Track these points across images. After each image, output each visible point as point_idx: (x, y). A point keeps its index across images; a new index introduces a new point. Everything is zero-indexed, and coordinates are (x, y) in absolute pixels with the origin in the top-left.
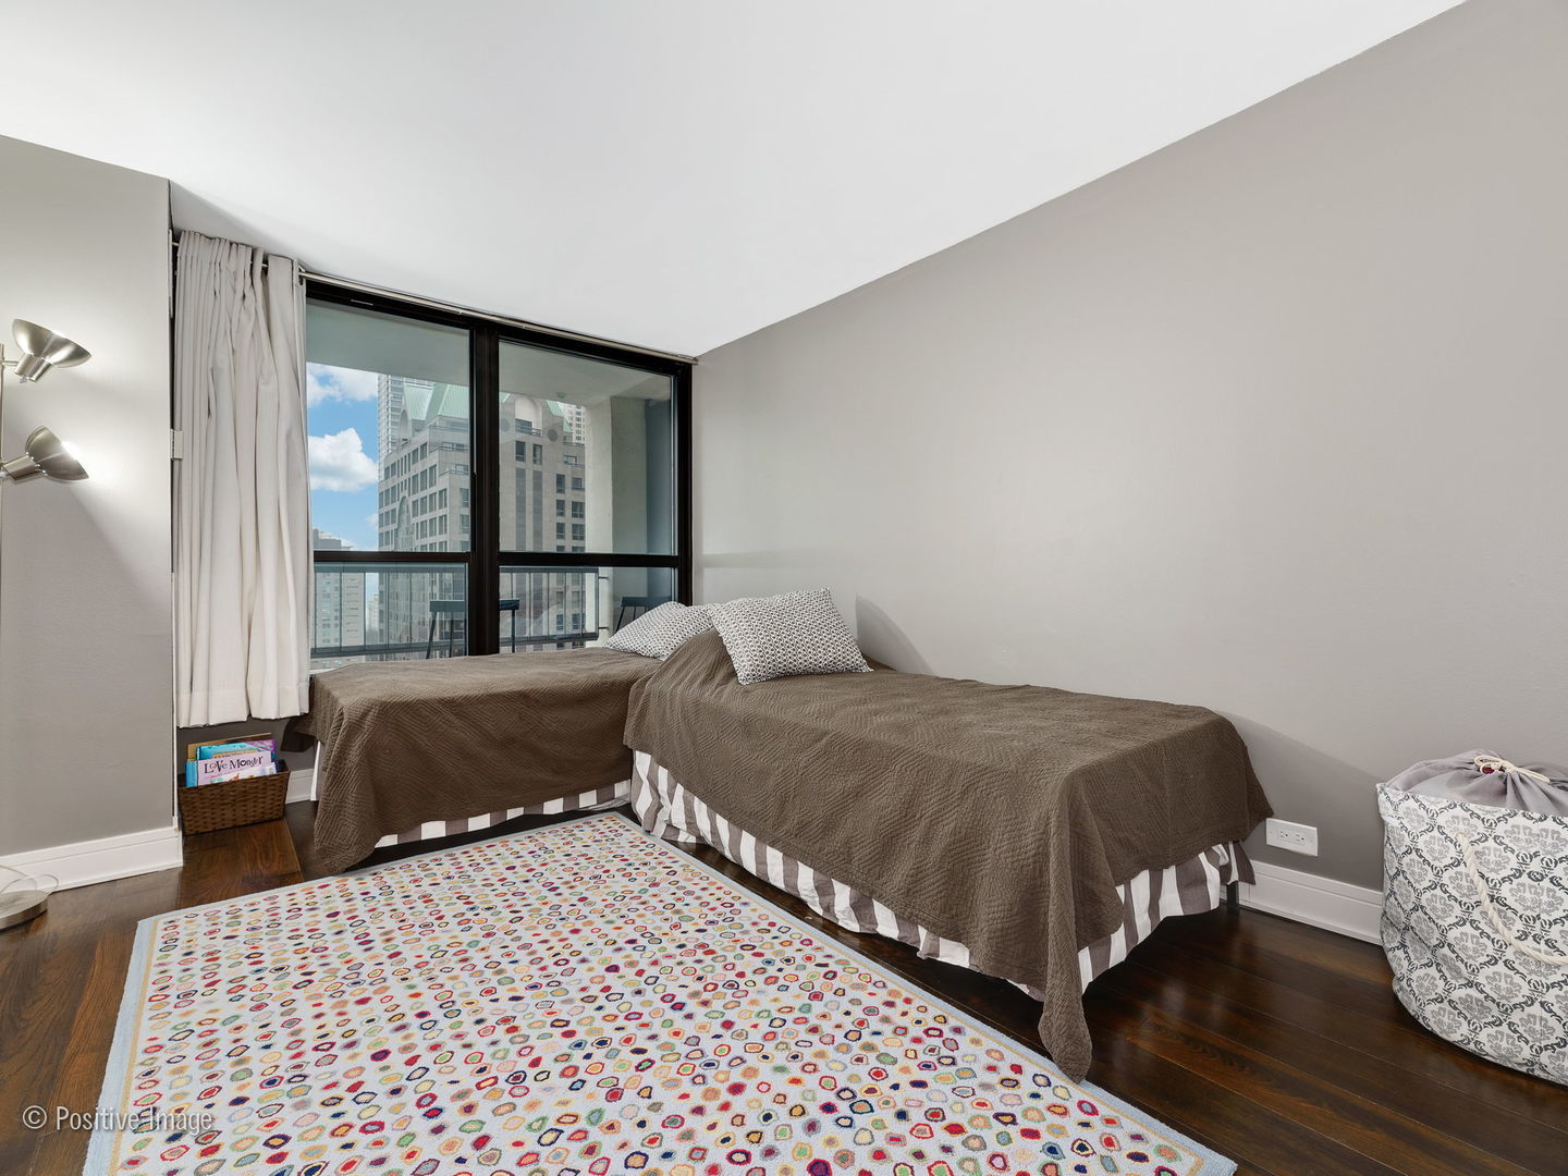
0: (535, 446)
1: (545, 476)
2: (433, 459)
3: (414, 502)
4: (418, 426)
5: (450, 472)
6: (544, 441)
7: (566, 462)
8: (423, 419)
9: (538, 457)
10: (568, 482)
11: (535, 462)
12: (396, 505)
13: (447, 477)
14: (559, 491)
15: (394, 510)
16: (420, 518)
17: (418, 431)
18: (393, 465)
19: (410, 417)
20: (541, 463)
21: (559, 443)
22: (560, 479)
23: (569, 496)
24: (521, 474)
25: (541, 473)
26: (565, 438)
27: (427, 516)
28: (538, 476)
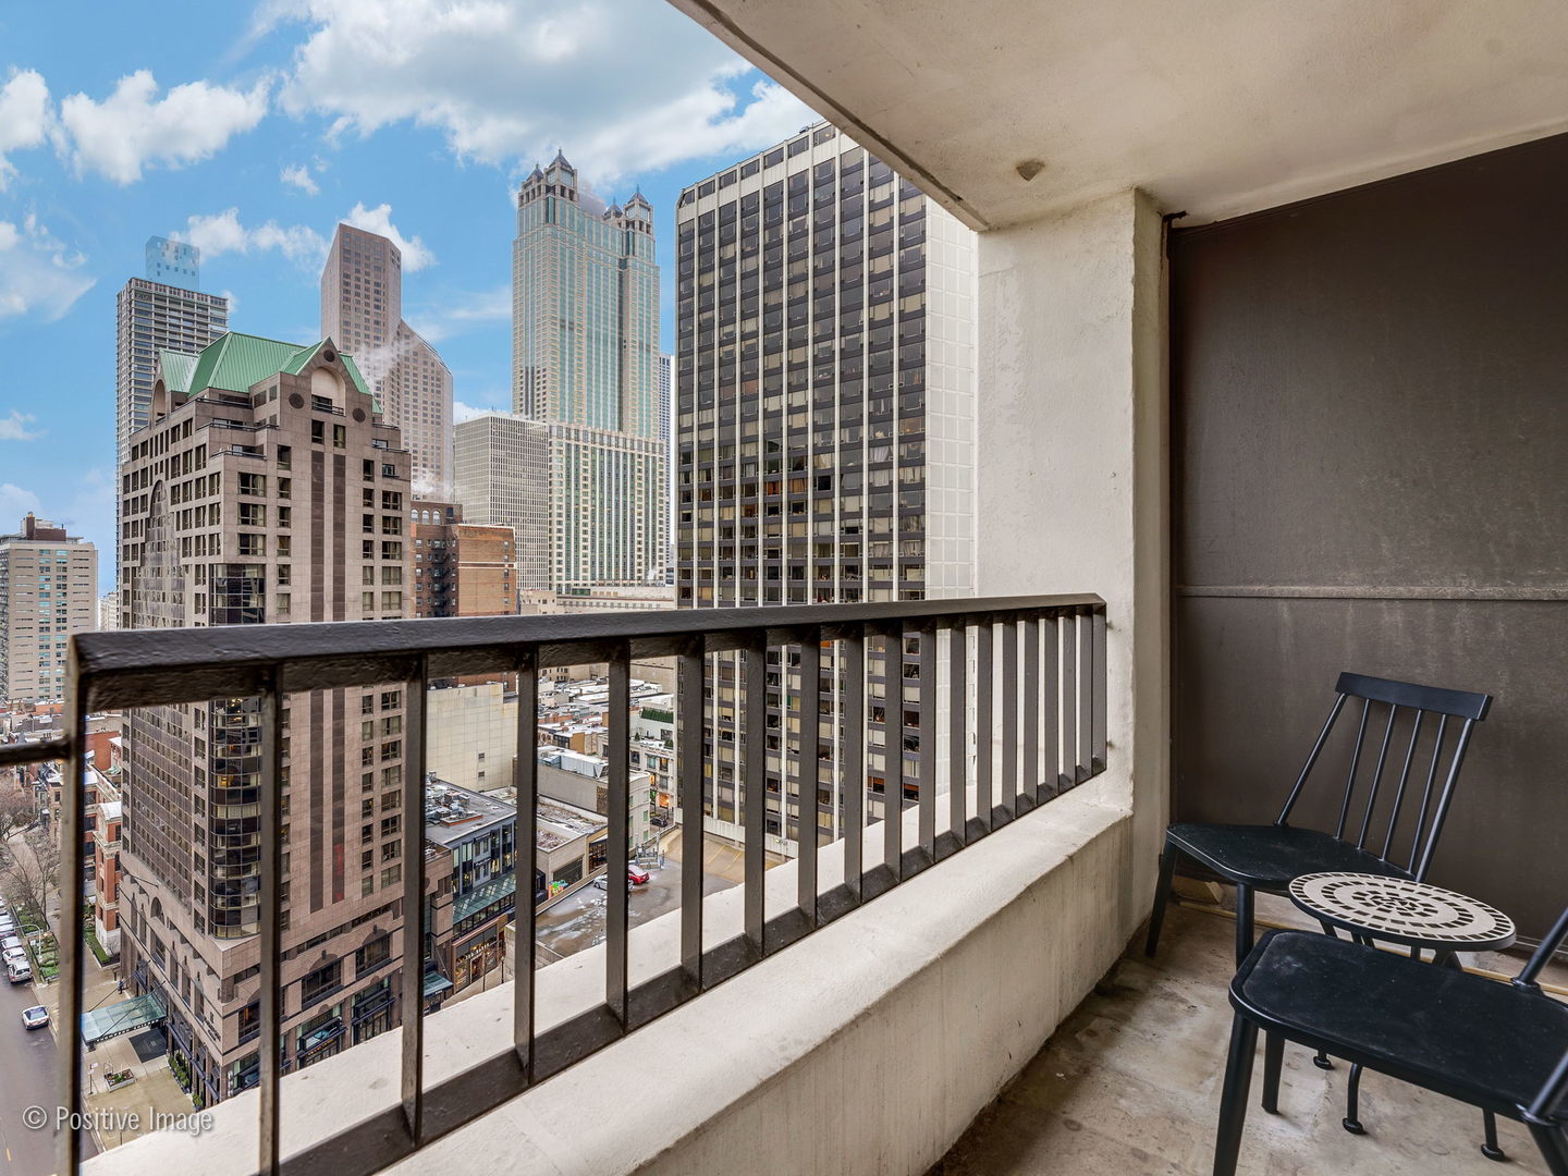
0: (336, 426)
1: (349, 461)
2: (202, 437)
3: (173, 488)
4: (180, 400)
5: (226, 453)
6: (349, 421)
7: (376, 446)
8: (187, 390)
9: (340, 439)
10: (378, 469)
11: (336, 444)
12: (149, 490)
13: (221, 458)
14: (368, 479)
15: (144, 497)
16: (181, 507)
17: (179, 404)
18: (144, 444)
19: (168, 389)
20: (344, 447)
21: (367, 423)
22: (368, 466)
23: (380, 485)
24: (318, 458)
25: (344, 457)
26: (374, 419)
27: (193, 504)
28: (340, 462)
